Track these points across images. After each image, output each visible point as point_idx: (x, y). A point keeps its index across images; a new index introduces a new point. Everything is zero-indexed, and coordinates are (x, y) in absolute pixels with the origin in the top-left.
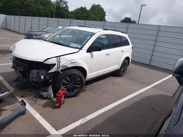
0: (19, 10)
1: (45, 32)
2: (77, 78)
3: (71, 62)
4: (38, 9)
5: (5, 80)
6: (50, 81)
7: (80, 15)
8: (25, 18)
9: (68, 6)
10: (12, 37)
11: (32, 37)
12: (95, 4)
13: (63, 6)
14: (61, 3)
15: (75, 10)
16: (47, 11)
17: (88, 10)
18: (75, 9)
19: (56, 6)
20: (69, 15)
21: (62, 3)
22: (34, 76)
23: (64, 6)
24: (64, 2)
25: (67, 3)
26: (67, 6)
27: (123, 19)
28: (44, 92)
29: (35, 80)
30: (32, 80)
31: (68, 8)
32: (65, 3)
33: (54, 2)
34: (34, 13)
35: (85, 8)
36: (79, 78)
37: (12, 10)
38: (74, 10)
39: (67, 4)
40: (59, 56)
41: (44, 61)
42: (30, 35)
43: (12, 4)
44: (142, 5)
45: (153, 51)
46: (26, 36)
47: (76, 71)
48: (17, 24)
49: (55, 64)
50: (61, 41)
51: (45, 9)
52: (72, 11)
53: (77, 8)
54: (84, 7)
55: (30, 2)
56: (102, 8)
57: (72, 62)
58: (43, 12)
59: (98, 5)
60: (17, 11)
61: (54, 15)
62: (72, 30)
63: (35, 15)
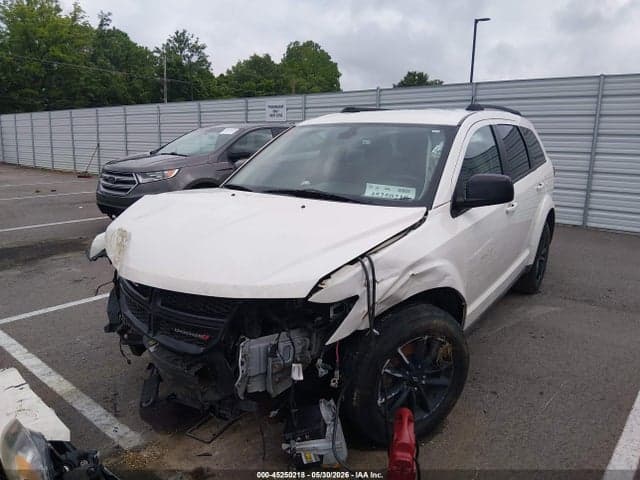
0: (37, 93)
1: (173, 154)
2: (436, 345)
3: (411, 273)
4: (105, 82)
5: (80, 393)
6: (333, 384)
7: (254, 84)
8: (71, 118)
9: (209, 60)
10: (38, 192)
11: (130, 179)
12: (297, 43)
13: (189, 61)
14: (182, 50)
15: (231, 69)
16: (137, 85)
17: (278, 65)
18: (233, 68)
19: (169, 65)
20: (216, 89)
21: (186, 52)
22: (255, 370)
23: (194, 59)
24: (194, 46)
25: (203, 48)
26: (205, 60)
27: (399, 81)
28: (303, 440)
29: (256, 387)
30: (246, 391)
31: (210, 64)
32: (197, 49)
33: (158, 51)
34: (92, 95)
35: (268, 57)
36: (448, 344)
37: (15, 96)
38: (229, 72)
39: (203, 51)
40: (363, 256)
41: (310, 294)
42: (121, 175)
43: (10, 74)
44: (477, 21)
45: (591, 173)
46: (106, 180)
47: (435, 314)
48: (42, 142)
49: (354, 299)
50: (307, 182)
51: (131, 78)
52: (222, 75)
53: (239, 63)
54: (261, 56)
55: (74, 62)
56: (323, 51)
57: (416, 271)
58: (122, 88)
59: (310, 44)
60: (32, 95)
61: (165, 95)
62: (346, 129)
63: (95, 102)
